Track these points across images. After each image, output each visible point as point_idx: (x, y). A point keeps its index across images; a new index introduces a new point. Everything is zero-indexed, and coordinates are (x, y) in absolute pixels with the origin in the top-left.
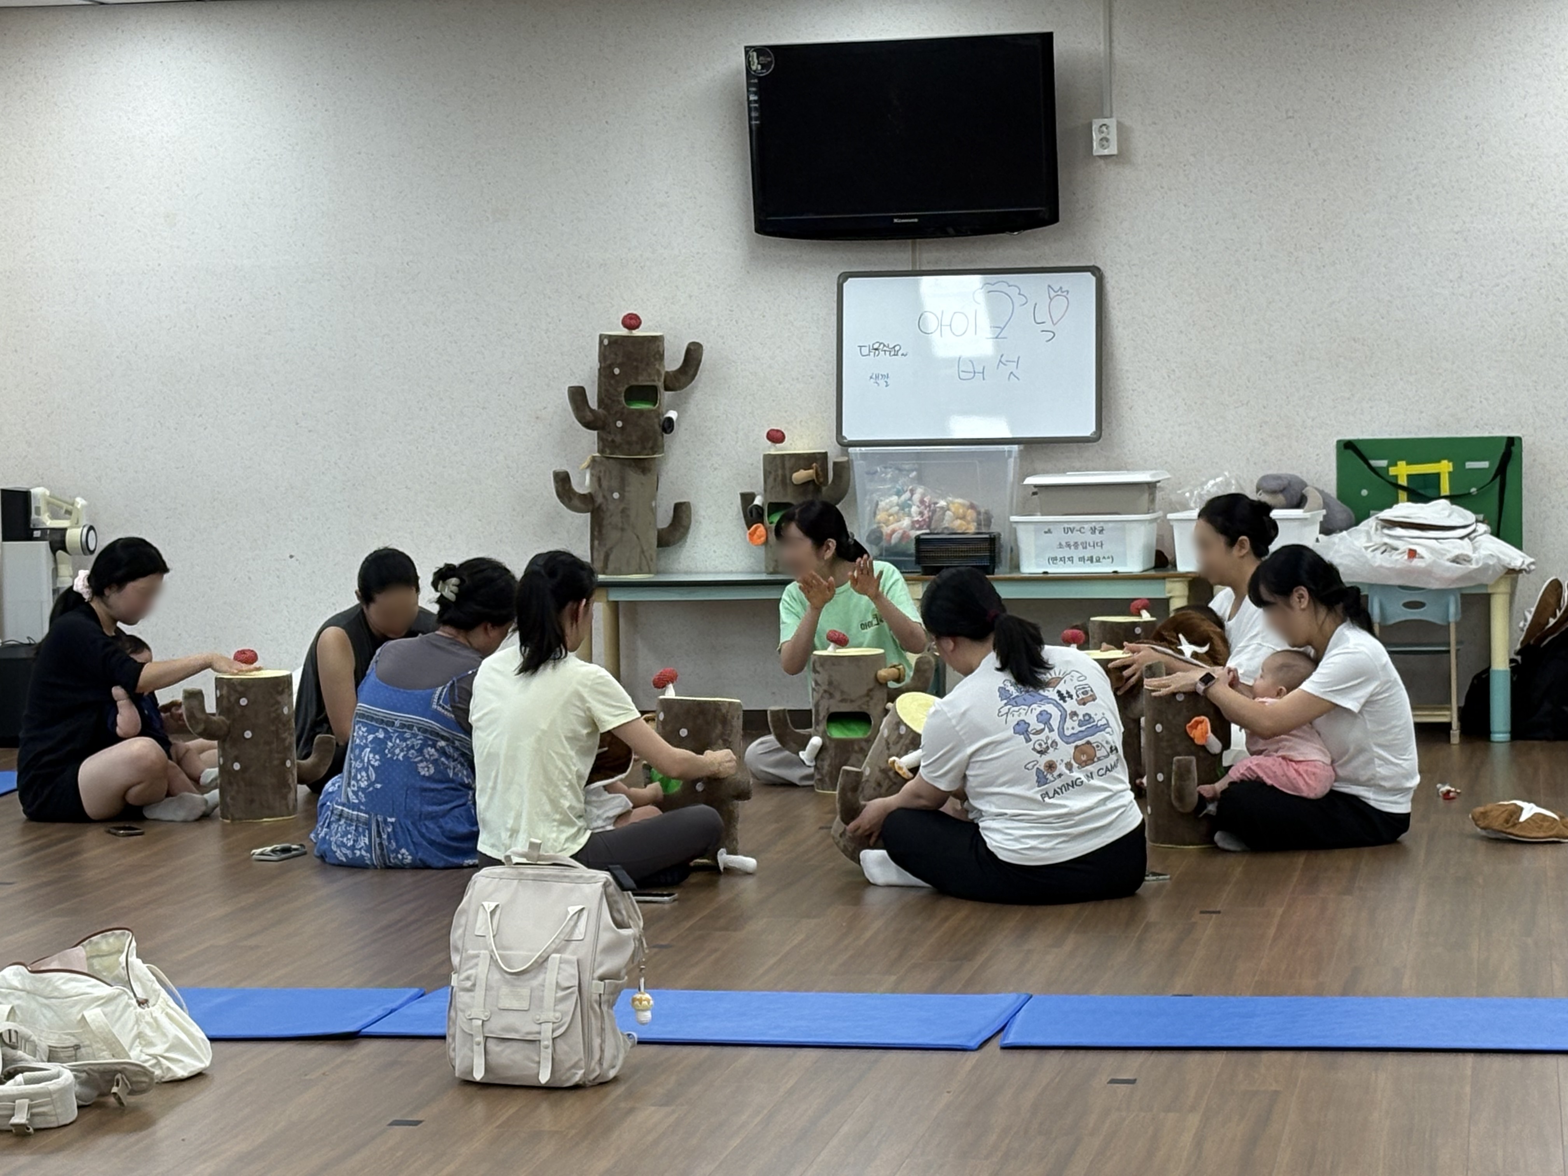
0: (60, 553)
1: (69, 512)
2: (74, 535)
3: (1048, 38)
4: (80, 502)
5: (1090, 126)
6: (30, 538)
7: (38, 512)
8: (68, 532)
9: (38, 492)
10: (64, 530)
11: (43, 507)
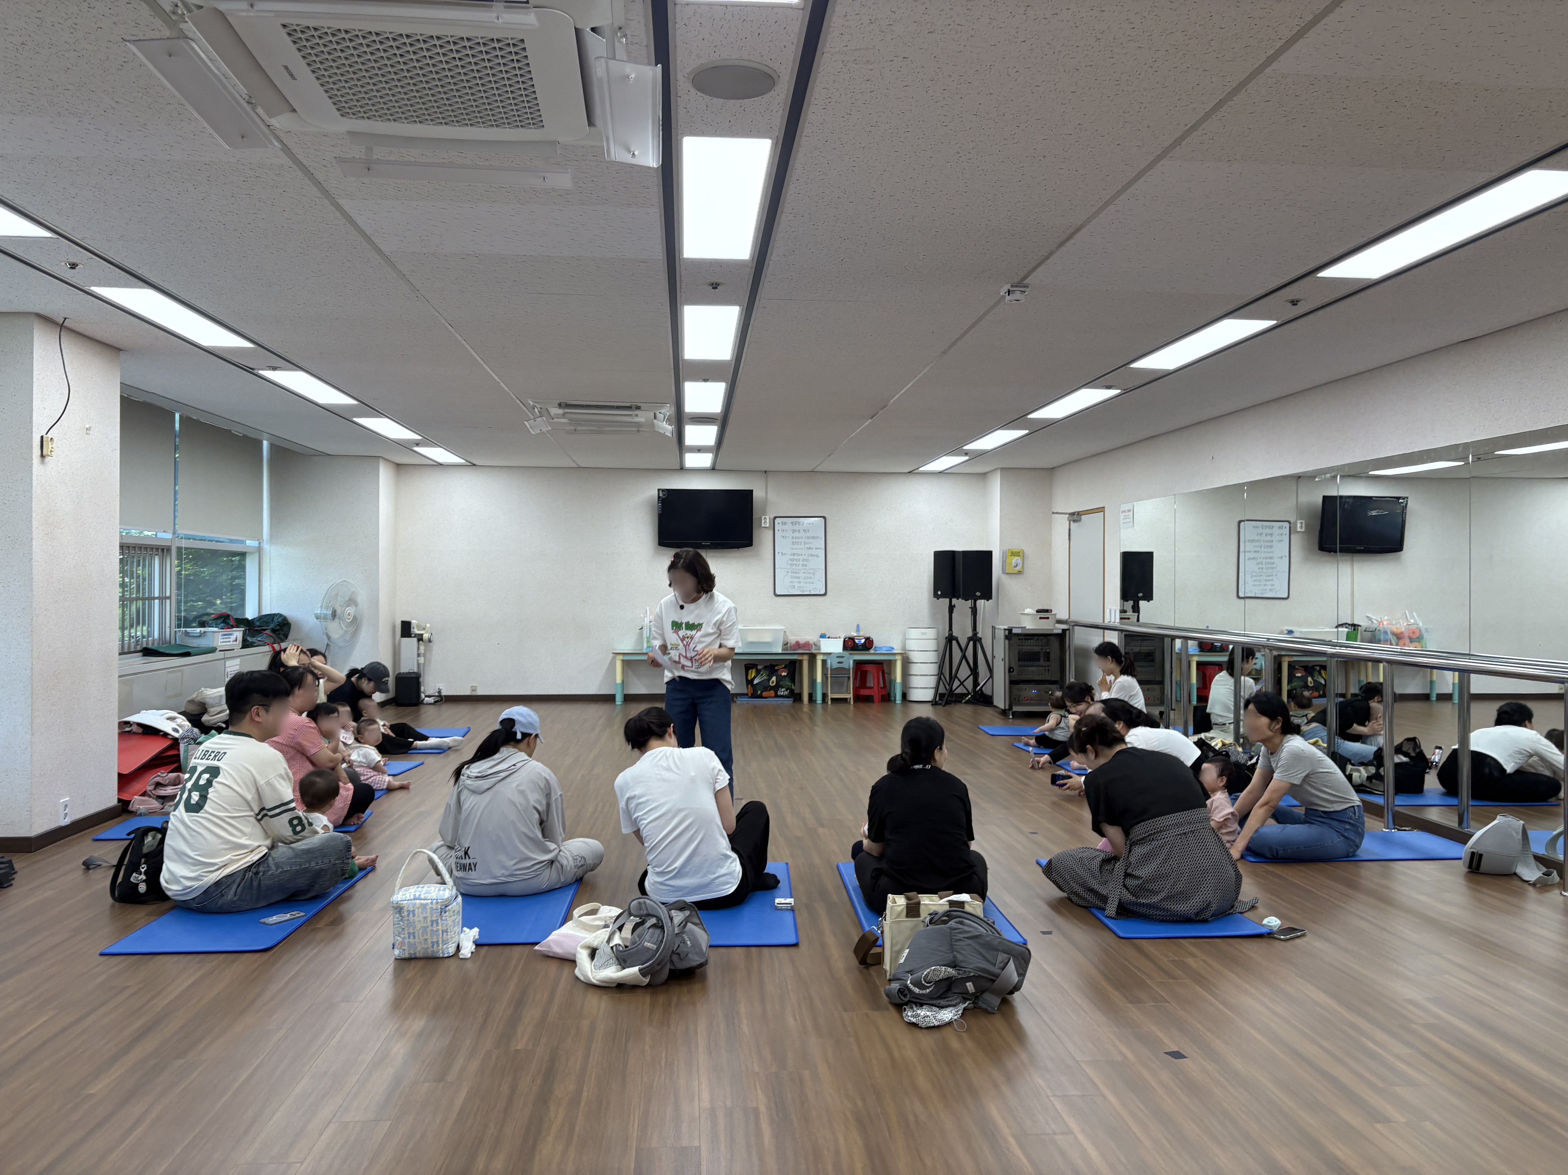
0: (421, 642)
1: (424, 629)
2: (426, 636)
3: (752, 491)
4: (428, 625)
5: (761, 518)
6: (410, 637)
7: (413, 628)
8: (424, 635)
9: (414, 622)
10: (422, 635)
11: (415, 627)
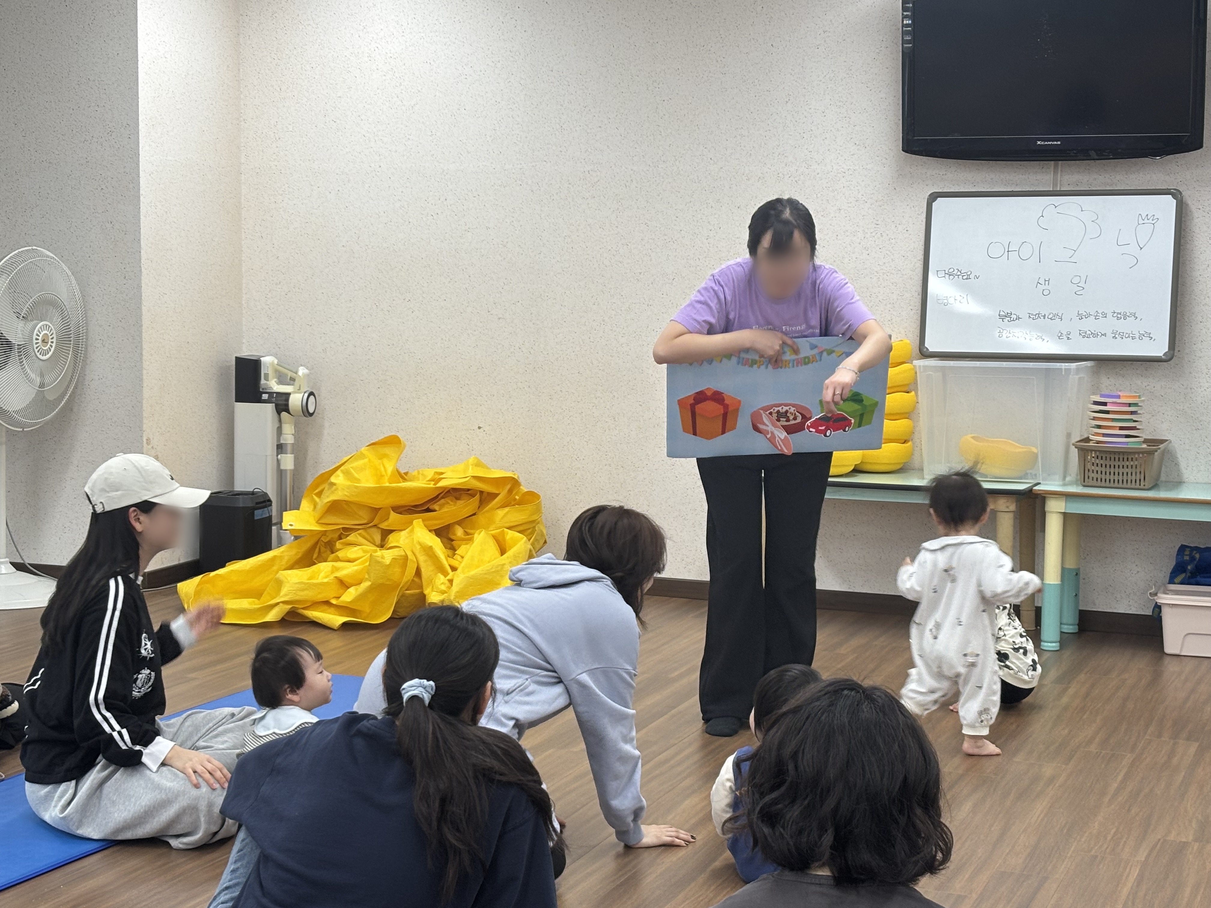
0: (284, 414)
1: (292, 380)
2: (296, 400)
4: (302, 371)
6: (259, 400)
7: (267, 379)
8: (293, 397)
9: (267, 361)
10: (288, 395)
11: (271, 373)
